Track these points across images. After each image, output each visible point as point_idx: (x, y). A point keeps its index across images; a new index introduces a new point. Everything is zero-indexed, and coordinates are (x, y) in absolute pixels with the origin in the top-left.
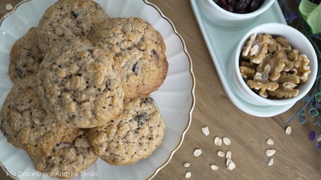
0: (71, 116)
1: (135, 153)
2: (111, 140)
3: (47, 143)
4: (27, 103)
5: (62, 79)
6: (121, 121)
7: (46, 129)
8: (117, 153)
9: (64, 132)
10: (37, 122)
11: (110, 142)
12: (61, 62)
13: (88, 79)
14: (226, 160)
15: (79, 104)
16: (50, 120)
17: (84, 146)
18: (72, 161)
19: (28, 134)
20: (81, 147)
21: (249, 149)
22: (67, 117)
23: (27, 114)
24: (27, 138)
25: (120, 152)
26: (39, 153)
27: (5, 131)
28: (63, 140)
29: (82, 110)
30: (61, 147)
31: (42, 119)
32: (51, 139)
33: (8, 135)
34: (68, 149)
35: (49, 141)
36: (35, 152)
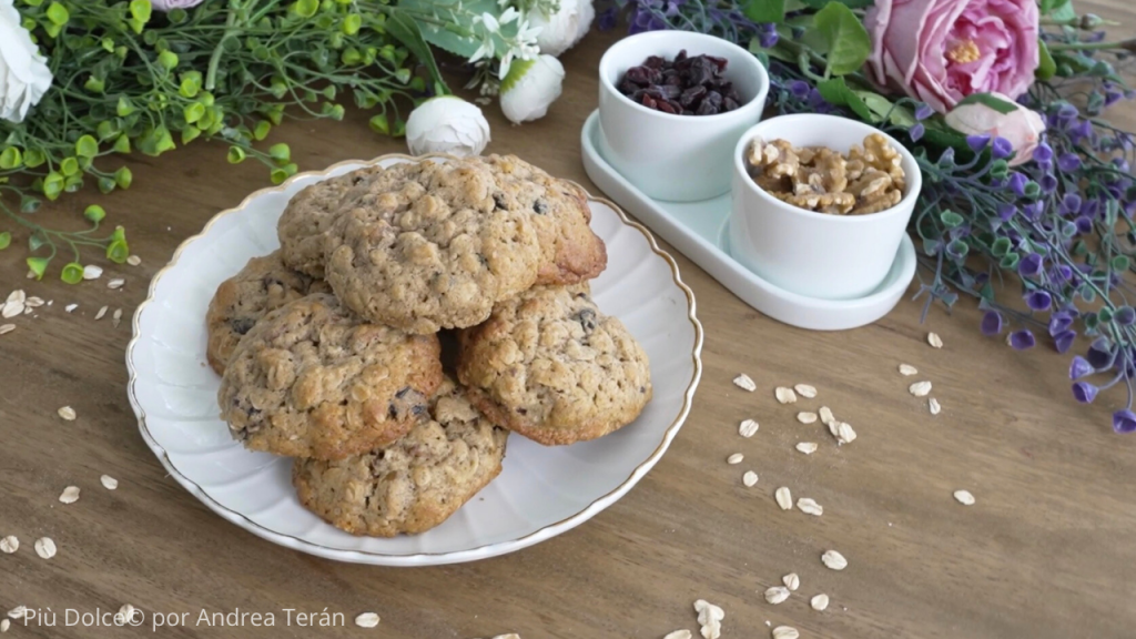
0: (430, 276)
1: (600, 388)
2: (532, 357)
3: (375, 387)
4: (299, 325)
5: (391, 214)
6: (543, 319)
7: (363, 360)
8: (557, 383)
9: (409, 363)
10: (337, 351)
11: (531, 364)
12: (379, 188)
13: (452, 200)
14: (827, 428)
15: (445, 247)
16: (370, 338)
17: (461, 417)
18: (440, 459)
19: (321, 377)
20: (455, 419)
21: (867, 394)
22: (420, 284)
23: (307, 348)
24: (319, 390)
25: (563, 380)
26: (356, 421)
27: (248, 407)
28: (411, 383)
29: (455, 256)
30: (410, 400)
31: (347, 343)
32: (384, 376)
33: (259, 411)
34: (423, 423)
35: (379, 379)
36: (343, 426)
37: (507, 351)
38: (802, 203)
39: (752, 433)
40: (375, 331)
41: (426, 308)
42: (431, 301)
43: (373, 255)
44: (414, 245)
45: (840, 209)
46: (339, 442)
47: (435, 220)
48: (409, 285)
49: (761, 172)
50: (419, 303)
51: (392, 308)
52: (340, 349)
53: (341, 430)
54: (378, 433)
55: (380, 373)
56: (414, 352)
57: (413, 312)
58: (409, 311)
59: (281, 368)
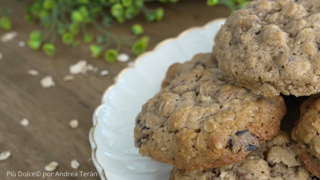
0: (277, 53)
3: (221, 124)
4: (192, 82)
5: (265, 14)
7: (221, 107)
9: (253, 115)
10: (206, 99)
15: (293, 36)
16: (231, 94)
17: (286, 163)
19: (188, 112)
22: (268, 57)
23: (190, 96)
24: (184, 119)
26: (201, 144)
27: (143, 126)
28: (250, 128)
29: (299, 42)
30: (245, 140)
31: (215, 95)
32: (231, 119)
33: (148, 129)
34: (254, 159)
35: (226, 120)
36: (194, 146)
40: (236, 90)
41: (268, 76)
42: (273, 71)
43: (242, 37)
44: (271, 32)
46: (189, 157)
47: (293, 19)
48: (260, 58)
50: (265, 72)
51: (245, 73)
52: (209, 98)
53: (191, 149)
54: (216, 157)
55: (228, 116)
56: (260, 108)
57: (260, 78)
58: (257, 76)
59: (168, 103)
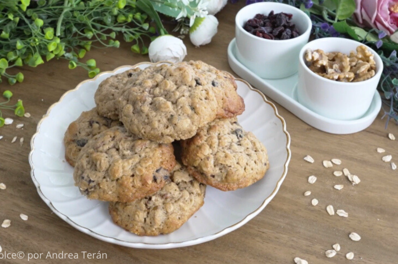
0: (169, 116)
1: (247, 164)
2: (216, 151)
3: (146, 168)
4: (109, 141)
5: (149, 89)
6: (219, 134)
7: (140, 156)
8: (228, 163)
9: (161, 156)
10: (128, 153)
11: (215, 154)
12: (143, 77)
13: (176, 82)
15: (175, 103)
16: (142, 146)
17: (185, 180)
18: (177, 199)
19: (121, 164)
20: (182, 181)
21: (364, 162)
22: (165, 120)
23: (114, 151)
24: (121, 170)
25: (231, 161)
26: (138, 184)
27: (88, 180)
28: (162, 166)
29: (180, 107)
30: (162, 173)
31: (132, 148)
32: (150, 163)
33: (93, 181)
34: (168, 184)
35: (148, 164)
36: (133, 186)
37: (205, 149)
38: (331, 78)
39: (314, 182)
40: (144, 143)
41: (168, 131)
42: (170, 128)
43: (142, 108)
44: (161, 103)
45: (348, 80)
46: (131, 194)
47: (169, 91)
48: (159, 121)
49: (311, 64)
50: (164, 129)
51: (152, 132)
52: (129, 151)
53: (132, 188)
54: (149, 189)
55: (148, 162)
56: (162, 151)
57: (162, 133)
58: (160, 133)
59: (103, 161)
